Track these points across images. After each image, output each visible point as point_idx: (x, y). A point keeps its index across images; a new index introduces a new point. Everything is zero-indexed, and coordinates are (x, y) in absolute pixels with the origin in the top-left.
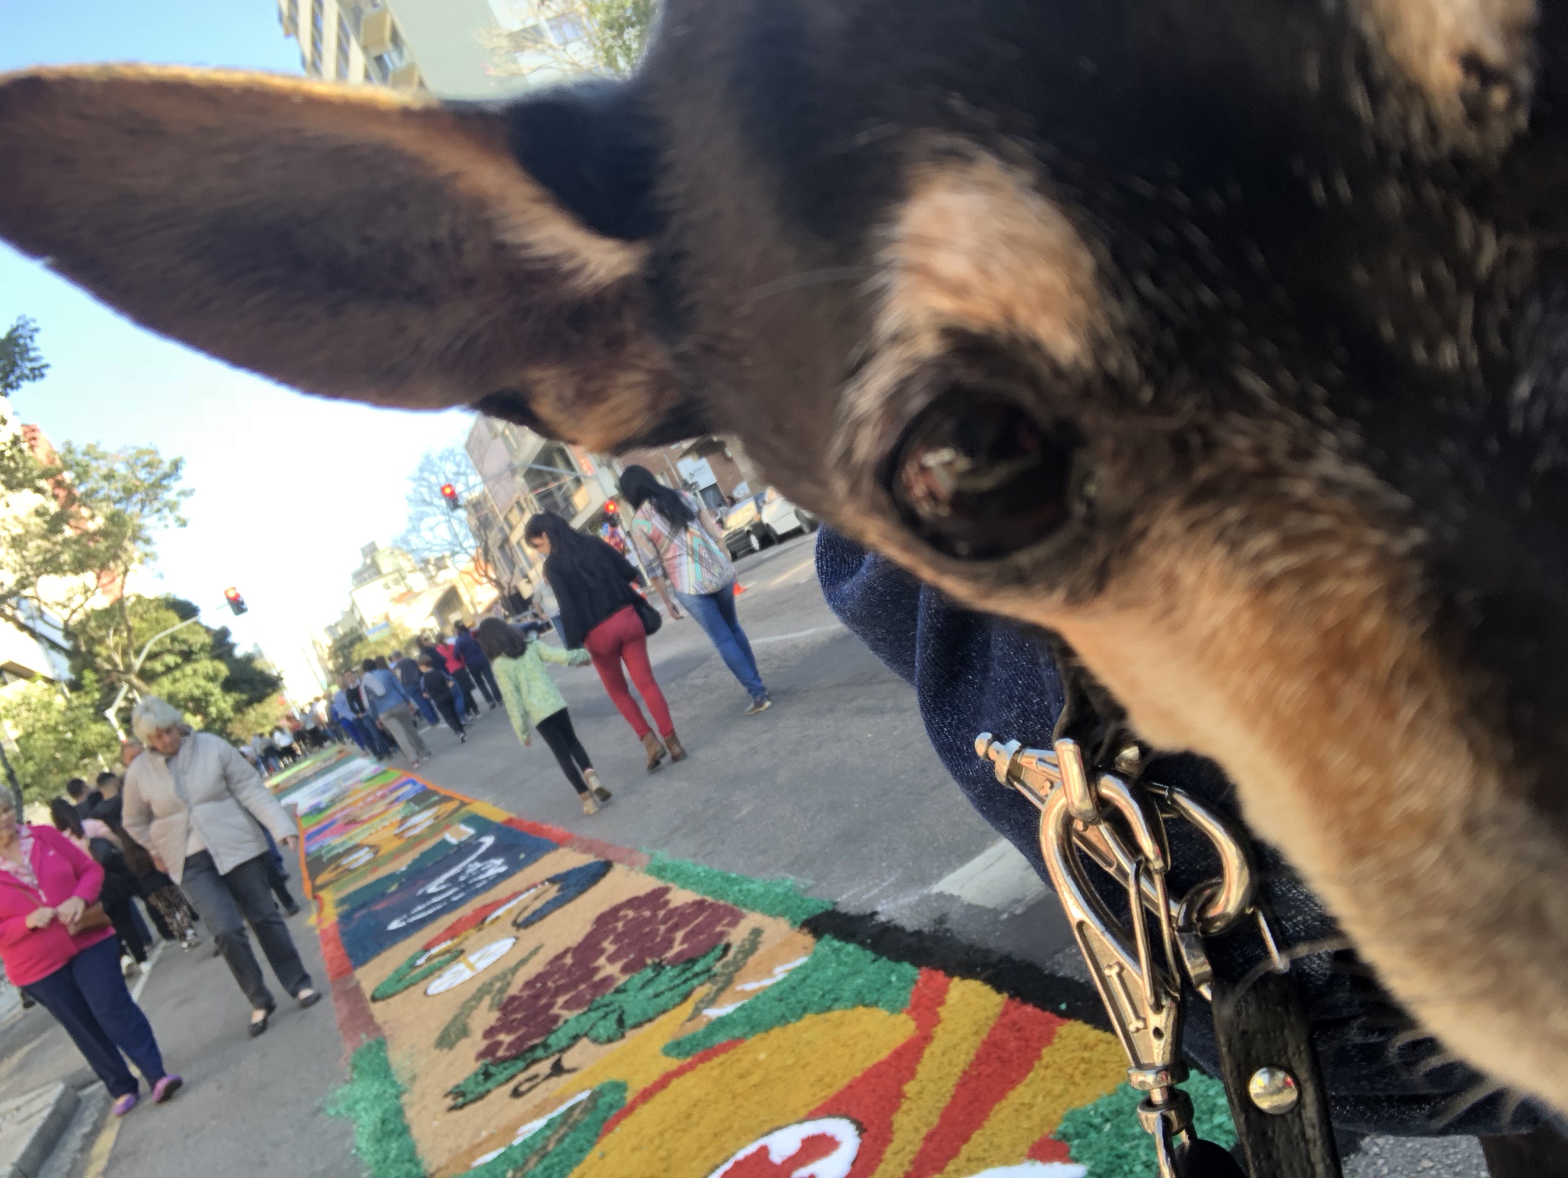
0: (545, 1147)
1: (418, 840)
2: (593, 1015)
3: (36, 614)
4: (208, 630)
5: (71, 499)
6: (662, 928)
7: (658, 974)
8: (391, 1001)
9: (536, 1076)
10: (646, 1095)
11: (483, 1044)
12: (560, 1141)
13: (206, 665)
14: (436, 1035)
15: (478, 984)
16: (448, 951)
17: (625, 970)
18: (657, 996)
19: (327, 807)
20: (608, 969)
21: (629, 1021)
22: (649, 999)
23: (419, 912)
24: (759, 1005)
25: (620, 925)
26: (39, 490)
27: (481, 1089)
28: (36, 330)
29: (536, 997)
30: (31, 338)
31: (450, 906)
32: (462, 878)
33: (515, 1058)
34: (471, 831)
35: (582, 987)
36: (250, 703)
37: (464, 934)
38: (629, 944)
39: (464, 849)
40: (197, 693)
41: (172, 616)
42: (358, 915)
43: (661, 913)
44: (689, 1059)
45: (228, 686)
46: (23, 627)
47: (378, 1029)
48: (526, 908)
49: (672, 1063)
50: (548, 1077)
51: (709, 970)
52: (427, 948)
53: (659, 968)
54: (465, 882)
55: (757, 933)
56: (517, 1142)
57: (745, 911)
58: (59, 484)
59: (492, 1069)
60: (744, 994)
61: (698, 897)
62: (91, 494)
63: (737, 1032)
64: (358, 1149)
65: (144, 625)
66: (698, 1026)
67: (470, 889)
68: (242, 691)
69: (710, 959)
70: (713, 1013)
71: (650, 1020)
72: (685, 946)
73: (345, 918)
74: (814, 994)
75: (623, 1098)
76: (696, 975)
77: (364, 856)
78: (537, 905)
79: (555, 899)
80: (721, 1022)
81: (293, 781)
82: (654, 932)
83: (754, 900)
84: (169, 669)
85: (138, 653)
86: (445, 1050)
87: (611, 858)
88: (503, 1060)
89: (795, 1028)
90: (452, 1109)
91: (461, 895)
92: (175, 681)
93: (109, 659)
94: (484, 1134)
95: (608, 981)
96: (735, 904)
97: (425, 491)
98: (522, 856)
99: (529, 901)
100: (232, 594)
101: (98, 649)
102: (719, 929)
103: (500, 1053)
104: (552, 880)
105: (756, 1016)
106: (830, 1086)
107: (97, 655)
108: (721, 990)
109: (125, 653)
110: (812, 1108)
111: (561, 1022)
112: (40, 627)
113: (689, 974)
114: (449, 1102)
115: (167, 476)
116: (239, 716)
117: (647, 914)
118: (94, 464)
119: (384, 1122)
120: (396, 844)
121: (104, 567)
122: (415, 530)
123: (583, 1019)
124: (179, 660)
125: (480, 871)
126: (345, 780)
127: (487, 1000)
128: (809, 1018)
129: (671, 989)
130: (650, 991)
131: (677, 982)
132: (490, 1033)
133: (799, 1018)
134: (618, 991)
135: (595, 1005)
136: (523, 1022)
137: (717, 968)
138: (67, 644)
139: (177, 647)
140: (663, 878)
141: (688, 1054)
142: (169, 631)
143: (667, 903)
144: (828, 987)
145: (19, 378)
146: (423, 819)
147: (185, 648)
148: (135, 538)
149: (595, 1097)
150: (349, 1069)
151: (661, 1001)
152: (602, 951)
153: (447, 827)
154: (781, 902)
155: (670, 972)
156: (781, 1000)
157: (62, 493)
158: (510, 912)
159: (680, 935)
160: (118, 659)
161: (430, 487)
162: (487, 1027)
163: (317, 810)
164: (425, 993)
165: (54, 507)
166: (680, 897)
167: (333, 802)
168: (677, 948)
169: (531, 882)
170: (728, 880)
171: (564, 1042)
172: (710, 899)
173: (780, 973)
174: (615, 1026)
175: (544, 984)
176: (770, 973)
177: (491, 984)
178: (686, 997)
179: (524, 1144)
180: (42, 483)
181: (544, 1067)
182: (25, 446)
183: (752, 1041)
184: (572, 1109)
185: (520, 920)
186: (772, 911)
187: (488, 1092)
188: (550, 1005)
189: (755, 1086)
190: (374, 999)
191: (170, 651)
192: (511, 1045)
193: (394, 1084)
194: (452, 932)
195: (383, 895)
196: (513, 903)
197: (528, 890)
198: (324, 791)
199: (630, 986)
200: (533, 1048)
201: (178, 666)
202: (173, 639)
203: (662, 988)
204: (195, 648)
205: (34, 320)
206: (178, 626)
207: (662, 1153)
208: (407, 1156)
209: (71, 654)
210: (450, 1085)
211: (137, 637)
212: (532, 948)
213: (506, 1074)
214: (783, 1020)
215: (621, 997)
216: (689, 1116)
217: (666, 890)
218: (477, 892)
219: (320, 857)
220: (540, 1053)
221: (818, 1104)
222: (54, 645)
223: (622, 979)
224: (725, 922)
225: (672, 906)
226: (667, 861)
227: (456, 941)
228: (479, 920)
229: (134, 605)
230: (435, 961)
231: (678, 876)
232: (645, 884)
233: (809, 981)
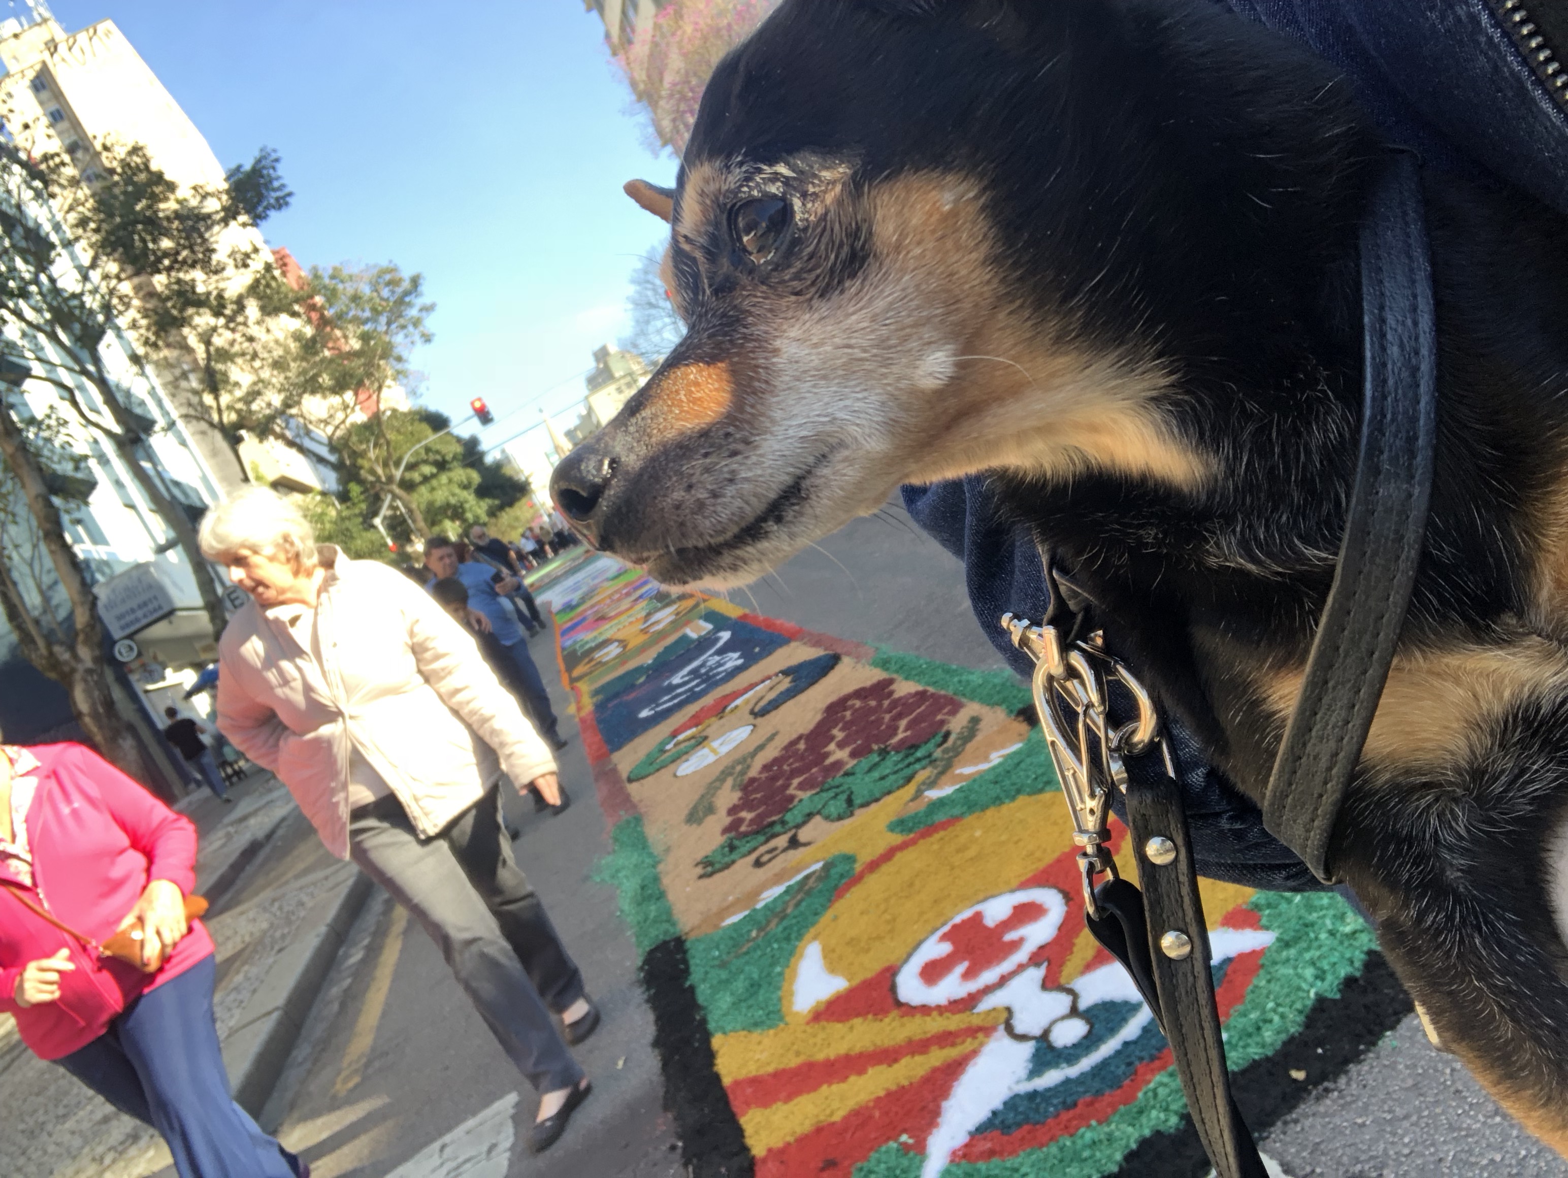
0: (784, 910)
1: (662, 635)
2: (825, 795)
3: (302, 432)
4: (459, 440)
5: (323, 323)
6: (887, 717)
7: (883, 759)
8: (644, 781)
9: (775, 849)
10: (873, 866)
11: (727, 820)
12: (798, 905)
13: (460, 473)
14: (686, 812)
15: (721, 768)
16: (693, 737)
17: (853, 755)
18: (883, 778)
19: (577, 605)
20: (838, 754)
21: (858, 801)
22: (875, 781)
23: (666, 702)
24: (976, 787)
25: (848, 714)
26: (294, 314)
27: (727, 860)
28: (277, 160)
29: (774, 779)
30: (274, 168)
31: (693, 696)
32: (703, 671)
33: (757, 832)
34: (709, 626)
35: (814, 770)
36: (501, 508)
37: (707, 722)
38: (857, 732)
39: (704, 644)
40: (453, 501)
41: (425, 428)
42: (610, 705)
43: (886, 703)
44: (912, 835)
45: (482, 492)
46: (291, 444)
47: (634, 806)
48: (762, 698)
49: (896, 839)
50: (785, 850)
51: (930, 755)
52: (674, 734)
53: (884, 753)
54: (707, 673)
55: (975, 721)
56: (759, 906)
57: (964, 700)
58: (313, 308)
59: (736, 843)
60: (962, 777)
61: (920, 688)
62: (340, 316)
63: (956, 811)
64: (622, 911)
65: (401, 437)
66: (919, 806)
67: (710, 680)
68: (493, 497)
69: (930, 745)
70: (933, 794)
71: (877, 800)
72: (909, 733)
73: (600, 707)
74: (1028, 777)
75: (853, 869)
76: (918, 760)
77: (613, 650)
78: (772, 695)
79: (788, 690)
80: (941, 803)
81: (547, 580)
82: (879, 721)
83: (973, 691)
84: (426, 479)
85: (397, 464)
86: (694, 826)
87: (839, 651)
88: (745, 835)
89: (1009, 809)
90: (701, 877)
91: (703, 686)
92: (433, 489)
93: (372, 472)
94: (731, 898)
95: (838, 764)
96: (955, 694)
97: (650, 293)
98: (757, 650)
99: (763, 692)
100: (478, 405)
101: (360, 461)
102: (939, 717)
103: (743, 828)
104: (786, 673)
105: (973, 797)
106: (1040, 860)
107: (361, 468)
108: (942, 773)
109: (385, 465)
110: (1023, 879)
111: (796, 801)
112: (307, 443)
113: (911, 759)
114: (699, 870)
115: (407, 293)
116: (493, 520)
117: (873, 703)
118: (340, 287)
119: (643, 888)
120: (642, 638)
121: (360, 384)
122: (642, 333)
123: (816, 798)
124: (434, 470)
125: (720, 665)
126: (594, 579)
127: (730, 782)
128: (1021, 800)
129: (895, 772)
130: (876, 774)
131: (900, 766)
132: (732, 811)
133: (1013, 798)
134: (847, 774)
135: (826, 786)
136: (762, 802)
137: (938, 753)
138: (333, 458)
139: (432, 457)
140: (887, 670)
141: (910, 830)
142: (423, 443)
143: (891, 693)
144: (1040, 771)
145: (267, 208)
146: (665, 616)
147: (438, 457)
148: (384, 356)
149: (827, 867)
150: (611, 841)
151: (887, 783)
152: (832, 738)
153: (687, 623)
154: (999, 692)
155: (894, 757)
156: (996, 783)
157: (314, 316)
158: (747, 702)
159: (903, 723)
160: (380, 471)
161: (654, 290)
162: (730, 805)
163: (569, 607)
164: (675, 776)
165: (309, 331)
166: (904, 688)
167: (583, 600)
168: (901, 735)
169: (766, 674)
170: (947, 671)
171: (799, 820)
172: (931, 689)
173: (996, 758)
174: (844, 805)
175: (780, 767)
176: (986, 759)
177: (733, 767)
178: (909, 779)
179: (766, 907)
180: (296, 308)
181: (782, 841)
182: (277, 273)
183: (969, 819)
184: (807, 877)
185: (757, 709)
186: (990, 701)
187: (733, 862)
188: (787, 786)
189: (972, 859)
190: (630, 780)
191: (425, 462)
192: (751, 820)
193: (650, 855)
194: (696, 720)
195: (632, 687)
196: (751, 693)
197: (763, 681)
198: (575, 589)
199: (858, 770)
200: (772, 824)
201: (433, 476)
202: (428, 450)
203: (887, 771)
204: (449, 457)
205: (275, 151)
206: (431, 438)
207: (887, 917)
208: (664, 917)
209: (338, 467)
210: (700, 856)
211: (395, 449)
212: (769, 735)
213: (748, 846)
214: (997, 801)
215: (850, 779)
216: (911, 885)
217: (891, 682)
218: (717, 684)
219: (575, 651)
220: (778, 828)
221: (1029, 875)
222: (321, 460)
223: (851, 764)
224: (946, 710)
225: (896, 695)
226: (892, 654)
227: (700, 727)
228: (720, 709)
229: (390, 418)
230: (682, 746)
231: (901, 668)
232: (870, 676)
233: (1023, 766)
